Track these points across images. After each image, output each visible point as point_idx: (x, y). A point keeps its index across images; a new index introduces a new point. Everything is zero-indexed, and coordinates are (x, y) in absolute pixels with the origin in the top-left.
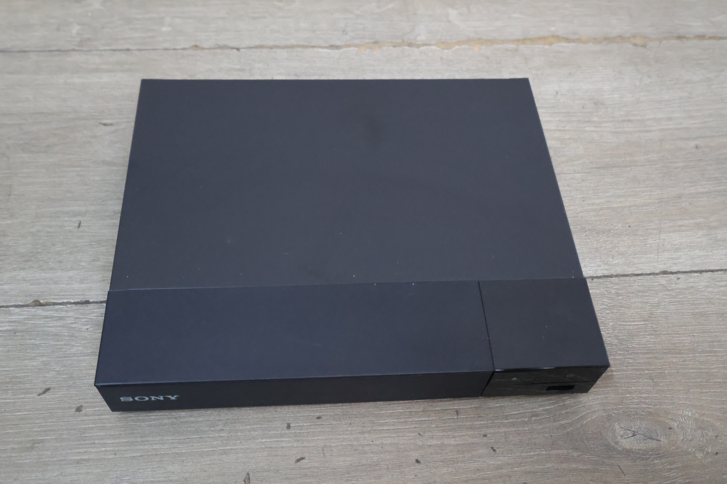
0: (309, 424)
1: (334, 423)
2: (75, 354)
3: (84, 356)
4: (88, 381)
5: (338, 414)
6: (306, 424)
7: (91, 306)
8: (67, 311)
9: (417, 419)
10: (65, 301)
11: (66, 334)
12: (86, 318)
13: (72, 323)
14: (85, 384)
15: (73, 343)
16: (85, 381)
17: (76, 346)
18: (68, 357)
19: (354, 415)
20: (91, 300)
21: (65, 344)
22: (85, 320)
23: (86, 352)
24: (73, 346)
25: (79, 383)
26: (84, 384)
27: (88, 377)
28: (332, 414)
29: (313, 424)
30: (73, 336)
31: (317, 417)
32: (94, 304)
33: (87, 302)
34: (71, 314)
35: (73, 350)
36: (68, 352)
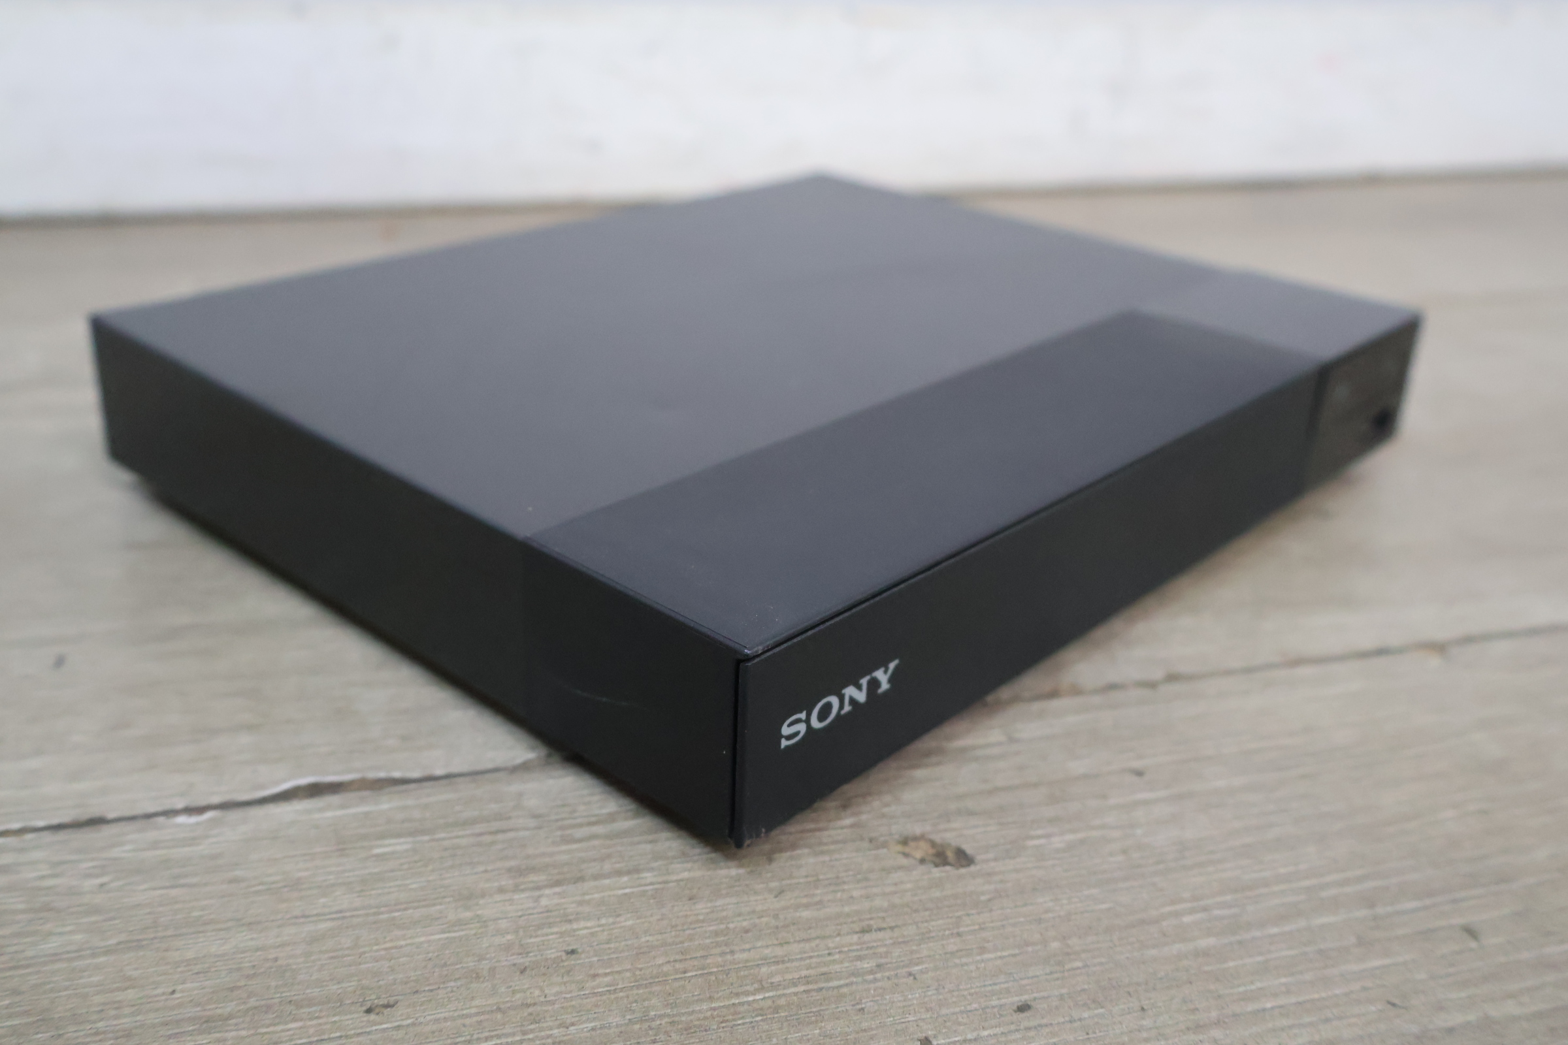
0: (998, 1030)
1: (1086, 1015)
2: (56, 954)
3: (94, 955)
4: (115, 1022)
5: (1084, 990)
6: (986, 1033)
7: (107, 831)
8: (22, 850)
9: (1355, 967)
10: (16, 826)
11: (21, 906)
12: (93, 860)
13: (43, 877)
14: (104, 1033)
15: (48, 927)
16: (100, 1024)
17: (61, 934)
18: (27, 966)
19: (1138, 984)
20: (111, 815)
21: (18, 935)
22: (91, 864)
23: (102, 944)
24: (50, 934)
25: (75, 1035)
26: (97, 1034)
27: (113, 1013)
28: (1064, 991)
29: (1013, 1027)
30: (47, 908)
31: (1015, 1007)
32: (123, 824)
33: (96, 822)
34: (37, 855)
35: (52, 945)
36: (29, 953)
